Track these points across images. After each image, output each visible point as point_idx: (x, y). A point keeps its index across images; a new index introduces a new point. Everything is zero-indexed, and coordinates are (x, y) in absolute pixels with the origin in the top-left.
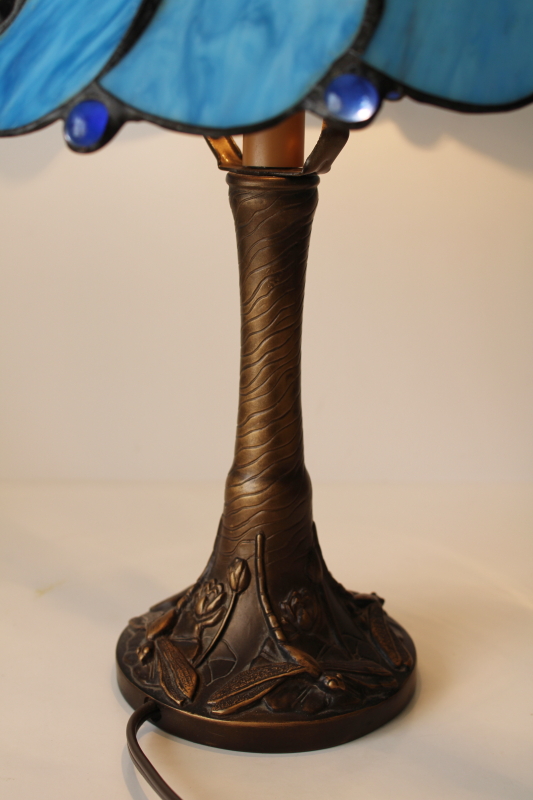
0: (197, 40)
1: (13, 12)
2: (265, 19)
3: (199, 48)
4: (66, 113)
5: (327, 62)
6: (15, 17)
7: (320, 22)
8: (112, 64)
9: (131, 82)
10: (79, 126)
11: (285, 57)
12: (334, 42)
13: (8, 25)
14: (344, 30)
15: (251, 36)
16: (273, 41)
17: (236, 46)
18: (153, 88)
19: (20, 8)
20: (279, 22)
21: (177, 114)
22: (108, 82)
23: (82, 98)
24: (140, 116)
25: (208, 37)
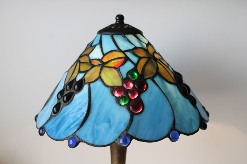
0: (95, 125)
1: (59, 111)
2: (109, 121)
3: (96, 127)
4: (69, 138)
5: (121, 132)
6: (60, 112)
7: (120, 123)
8: (78, 129)
9: (81, 134)
10: (71, 142)
11: (112, 130)
12: (122, 128)
13: (58, 114)
14: (125, 125)
15: (106, 125)
16: (110, 126)
17: (103, 127)
18: (86, 135)
19: (61, 111)
20: (112, 122)
21: (90, 142)
22: (77, 133)
23: (72, 136)
24: (83, 141)
25: (97, 125)
